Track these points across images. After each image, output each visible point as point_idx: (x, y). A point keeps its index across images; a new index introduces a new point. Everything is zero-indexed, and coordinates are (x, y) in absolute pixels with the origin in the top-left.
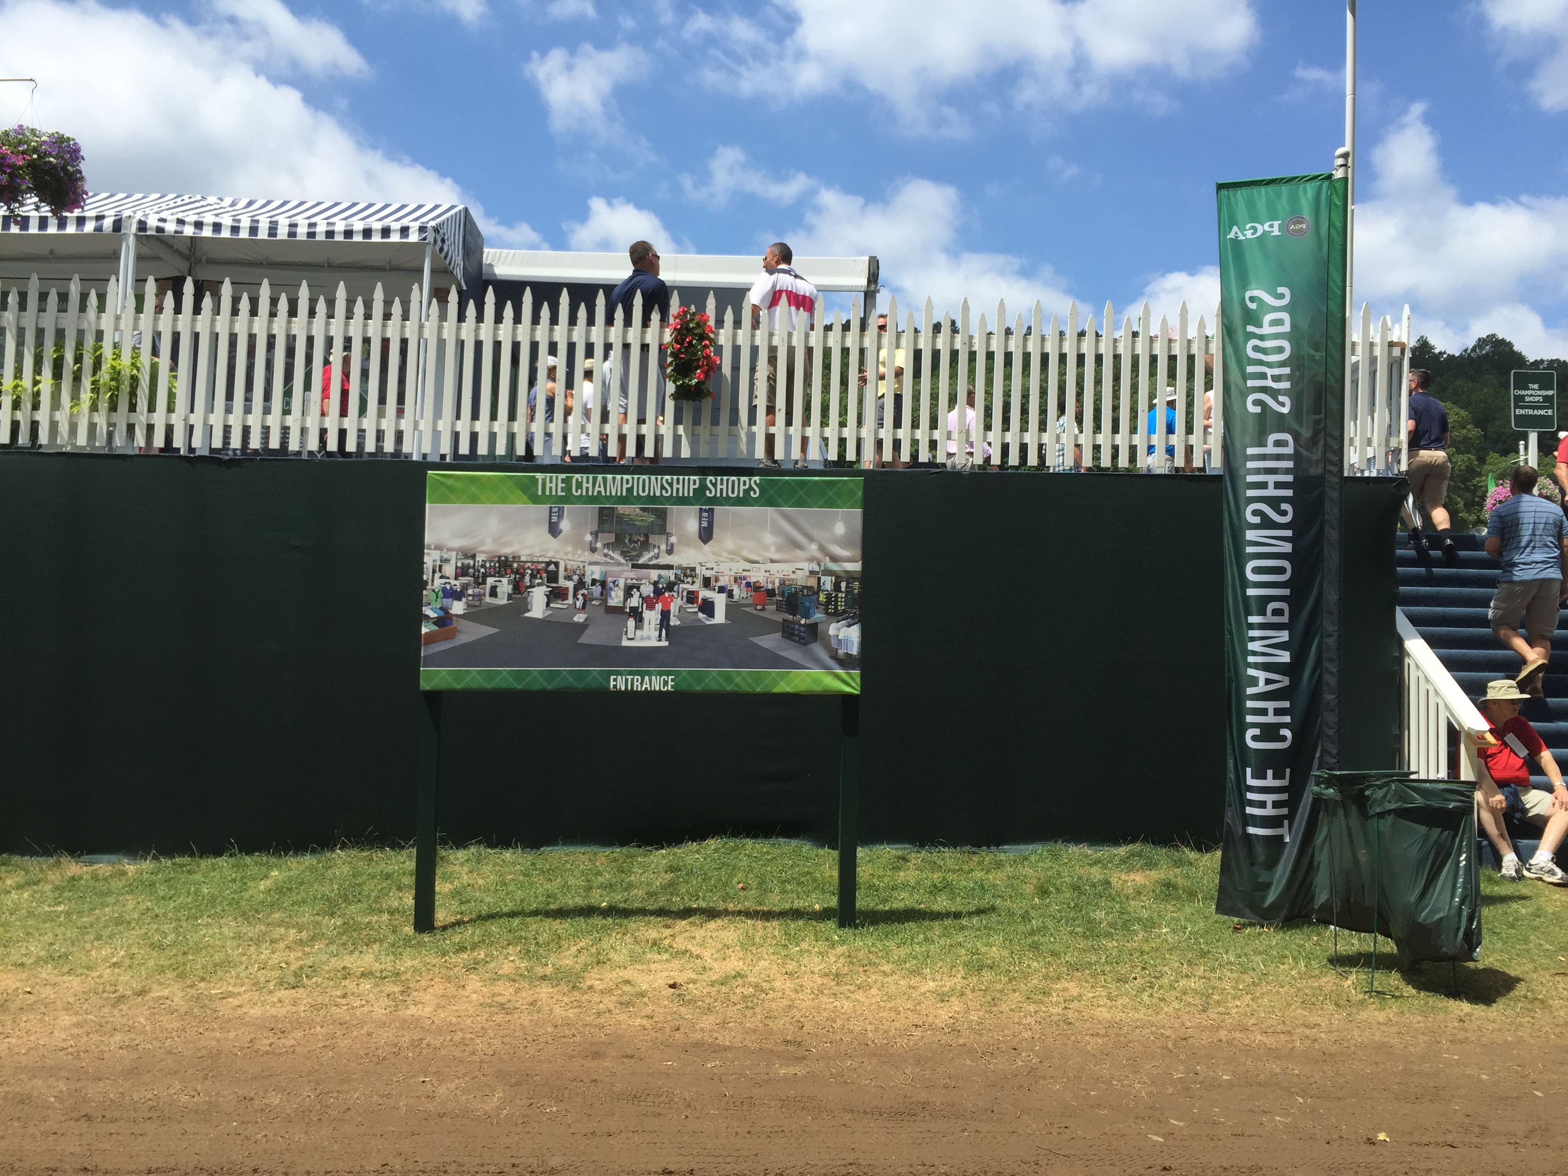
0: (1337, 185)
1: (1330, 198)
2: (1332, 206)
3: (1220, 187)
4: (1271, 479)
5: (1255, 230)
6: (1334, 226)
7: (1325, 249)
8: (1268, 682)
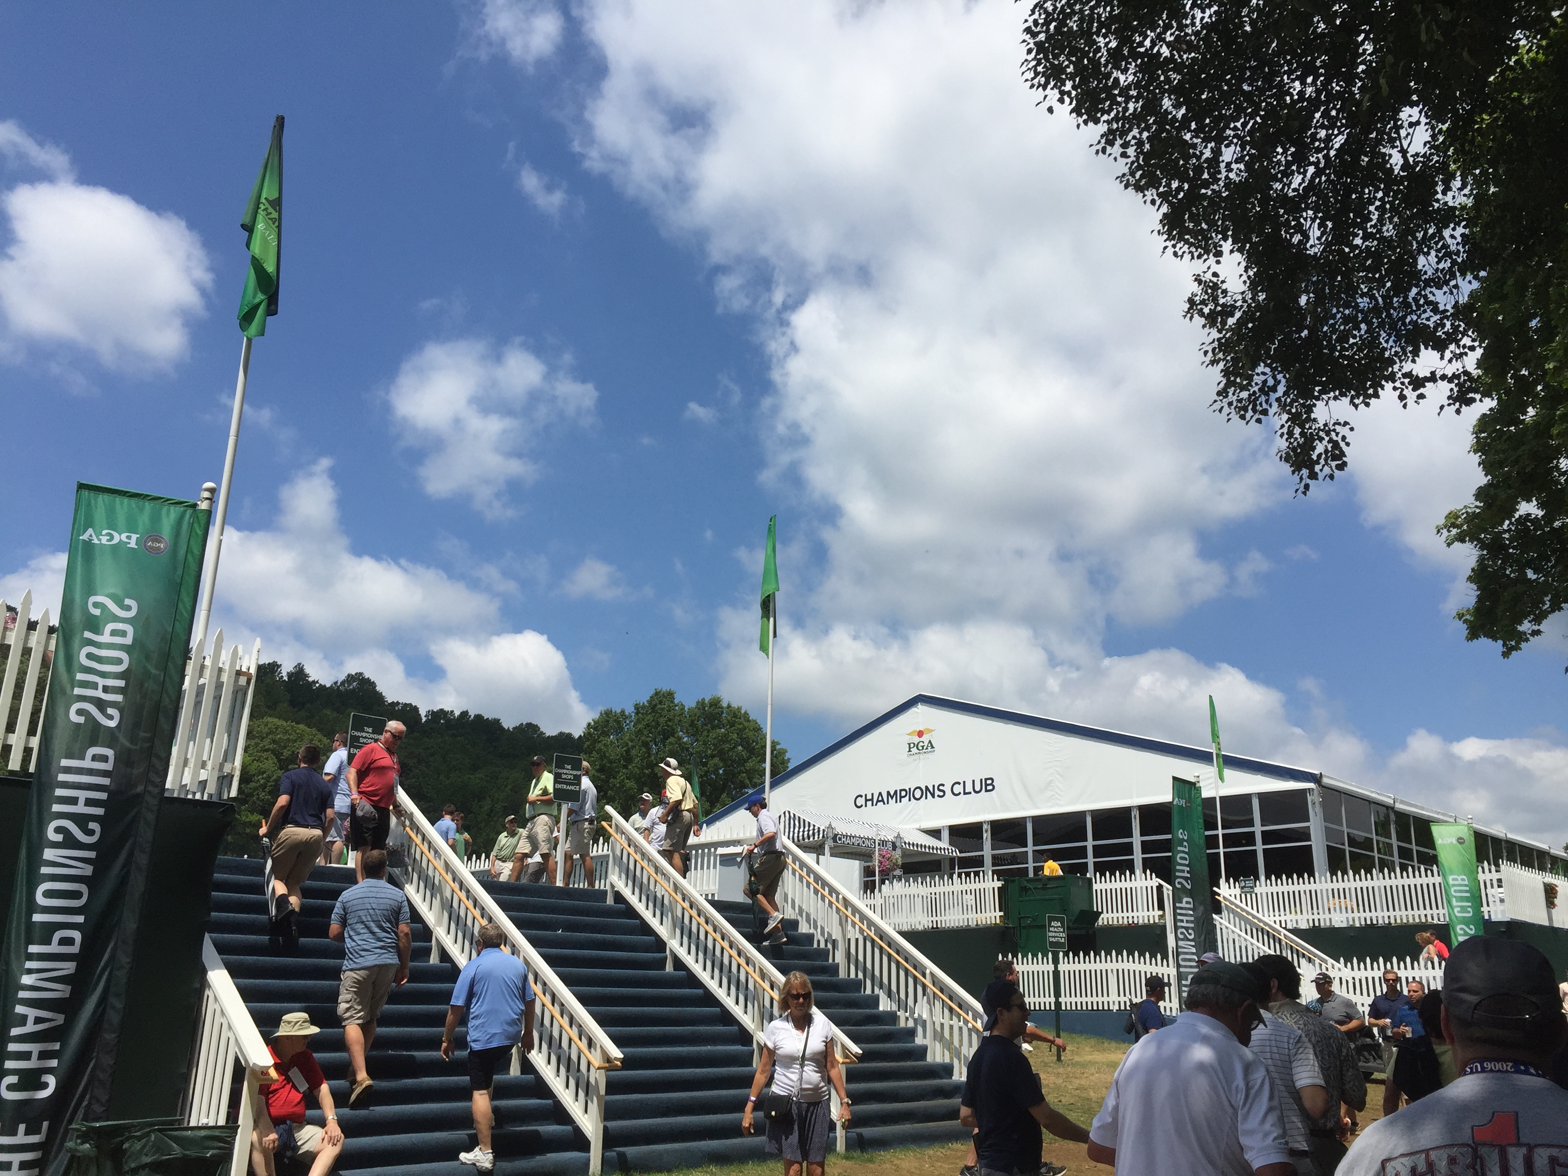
0: (200, 515)
1: (191, 526)
2: (193, 534)
3: (81, 486)
4: (82, 795)
5: (112, 538)
6: (192, 552)
7: (179, 572)
8: (38, 1020)
